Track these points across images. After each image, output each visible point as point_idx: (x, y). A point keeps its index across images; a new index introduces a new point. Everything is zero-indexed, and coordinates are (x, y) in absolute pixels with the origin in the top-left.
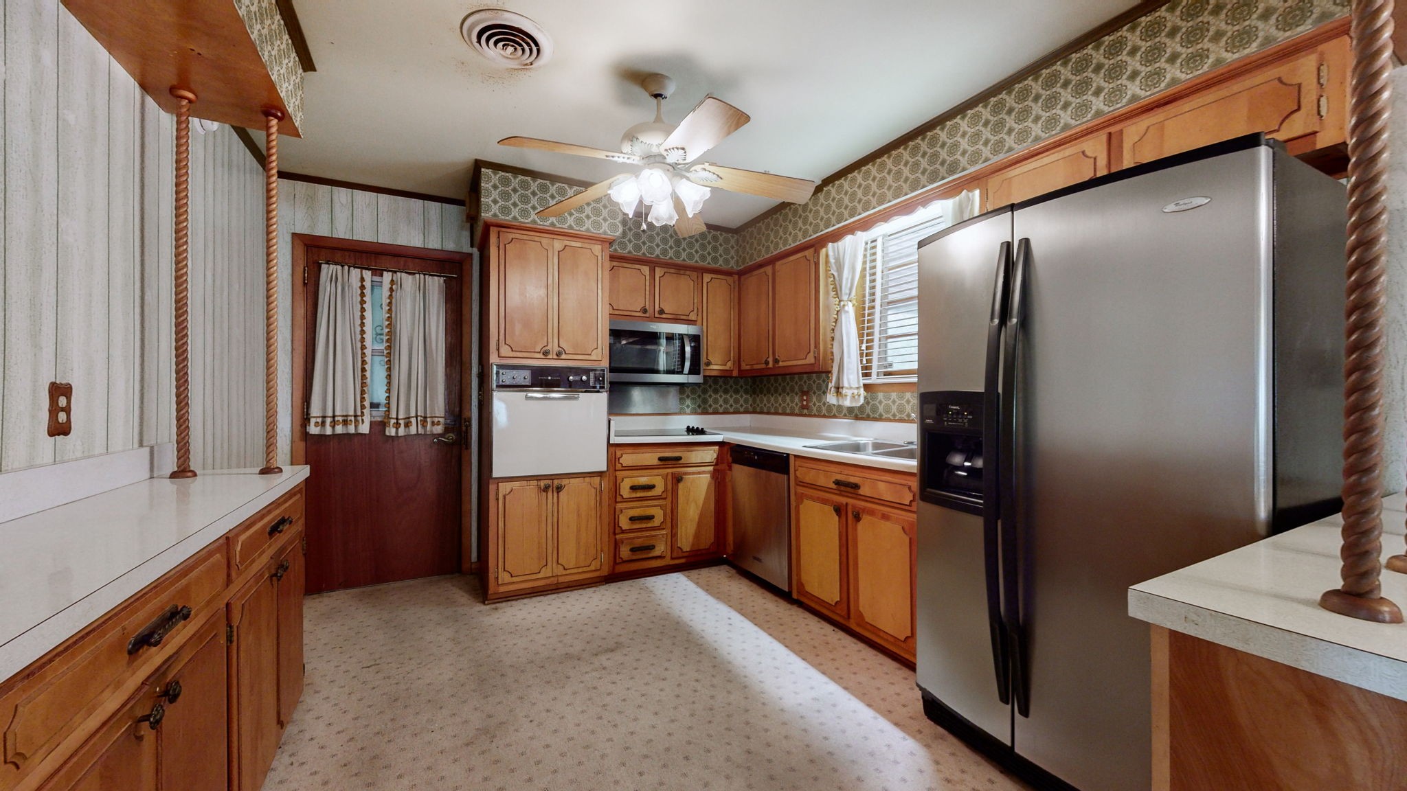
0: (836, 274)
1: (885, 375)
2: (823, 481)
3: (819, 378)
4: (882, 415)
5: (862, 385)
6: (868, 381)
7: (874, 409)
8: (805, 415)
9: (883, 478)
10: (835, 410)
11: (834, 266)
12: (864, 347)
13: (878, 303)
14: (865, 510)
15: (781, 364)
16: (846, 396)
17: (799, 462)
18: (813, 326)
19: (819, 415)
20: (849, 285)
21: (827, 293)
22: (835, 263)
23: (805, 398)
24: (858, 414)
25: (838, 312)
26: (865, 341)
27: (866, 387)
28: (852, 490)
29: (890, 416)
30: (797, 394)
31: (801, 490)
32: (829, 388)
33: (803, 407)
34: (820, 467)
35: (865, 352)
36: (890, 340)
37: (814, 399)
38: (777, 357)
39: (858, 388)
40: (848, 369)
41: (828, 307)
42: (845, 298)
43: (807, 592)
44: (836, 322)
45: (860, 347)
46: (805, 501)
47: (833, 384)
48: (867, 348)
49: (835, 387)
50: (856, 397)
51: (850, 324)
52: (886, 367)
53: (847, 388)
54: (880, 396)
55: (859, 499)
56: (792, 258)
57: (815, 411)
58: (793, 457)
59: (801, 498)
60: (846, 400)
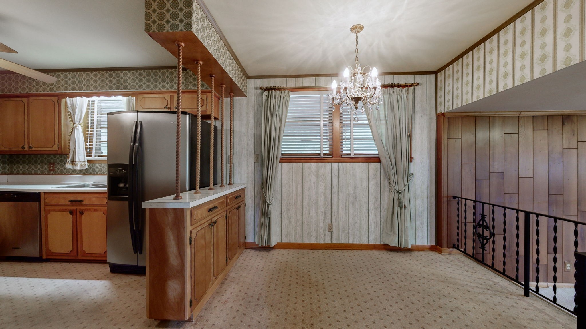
0: (71, 112)
1: (99, 157)
2: (62, 201)
3: (61, 157)
4: (98, 173)
5: (86, 160)
6: (90, 159)
7: (94, 170)
8: (52, 174)
9: (95, 196)
10: (71, 171)
11: (70, 107)
12: (88, 144)
13: (95, 127)
14: (86, 210)
15: (33, 149)
16: (78, 165)
17: (46, 196)
18: (57, 132)
19: (61, 174)
20: (79, 117)
21: (66, 119)
22: (71, 106)
23: (52, 166)
24: (84, 173)
25: (72, 128)
26: (88, 142)
27: (89, 161)
28: (79, 203)
29: (102, 173)
30: (46, 164)
31: (48, 208)
32: (67, 161)
33: (50, 170)
34: (60, 196)
35: (89, 146)
36: (102, 143)
37: (58, 166)
38: (30, 145)
39: (84, 162)
40: (78, 153)
41: (66, 125)
42: (77, 123)
43: (53, 253)
44: (71, 133)
45: (86, 145)
46: (51, 212)
47: (70, 160)
48: (90, 145)
49: (71, 161)
50: (83, 165)
51: (79, 134)
52: (100, 153)
53: (78, 162)
54: (97, 165)
55: (83, 206)
56: (42, 98)
57: (58, 172)
58: (43, 194)
59: (48, 212)
60: (77, 166)
